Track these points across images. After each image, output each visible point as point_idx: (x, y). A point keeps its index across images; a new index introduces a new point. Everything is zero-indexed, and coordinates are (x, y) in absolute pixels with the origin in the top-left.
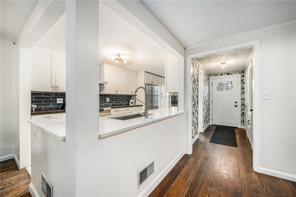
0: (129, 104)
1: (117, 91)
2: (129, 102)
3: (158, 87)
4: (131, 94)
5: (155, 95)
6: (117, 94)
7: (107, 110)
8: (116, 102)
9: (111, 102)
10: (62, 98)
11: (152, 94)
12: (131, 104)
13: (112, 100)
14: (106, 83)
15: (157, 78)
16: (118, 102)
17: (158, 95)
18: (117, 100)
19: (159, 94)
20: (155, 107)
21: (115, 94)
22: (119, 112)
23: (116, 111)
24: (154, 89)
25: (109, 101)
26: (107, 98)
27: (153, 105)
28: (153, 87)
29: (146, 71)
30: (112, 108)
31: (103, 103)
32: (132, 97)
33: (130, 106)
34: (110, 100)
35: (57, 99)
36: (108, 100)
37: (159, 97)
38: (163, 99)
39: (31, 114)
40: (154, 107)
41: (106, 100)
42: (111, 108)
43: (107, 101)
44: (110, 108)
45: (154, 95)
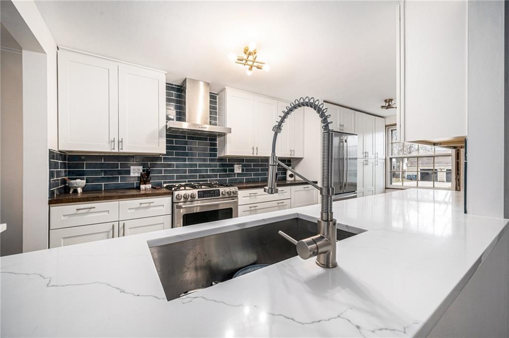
0: (285, 179)
1: (255, 150)
2: (285, 173)
3: (356, 136)
4: (290, 157)
5: (350, 159)
6: (255, 155)
7: (228, 193)
8: (255, 175)
9: (245, 175)
10: (141, 166)
11: (341, 157)
12: (289, 179)
13: (247, 170)
14: (230, 130)
15: (353, 115)
16: (259, 175)
17: (356, 159)
18: (258, 170)
19: (360, 155)
20: (348, 185)
21: (252, 155)
22: (258, 197)
23: (250, 195)
24: (346, 141)
25: (240, 172)
26: (236, 166)
27: (345, 181)
28: (344, 138)
29: (327, 99)
30: (240, 188)
31: (228, 176)
32: (292, 163)
33: (288, 182)
34: (243, 170)
35: (131, 167)
36: (238, 169)
37: (360, 162)
38: (368, 168)
39: (49, 201)
40: (345, 185)
41: (233, 170)
42: (236, 188)
43: (235, 172)
44: (233, 189)
45: (347, 159)
